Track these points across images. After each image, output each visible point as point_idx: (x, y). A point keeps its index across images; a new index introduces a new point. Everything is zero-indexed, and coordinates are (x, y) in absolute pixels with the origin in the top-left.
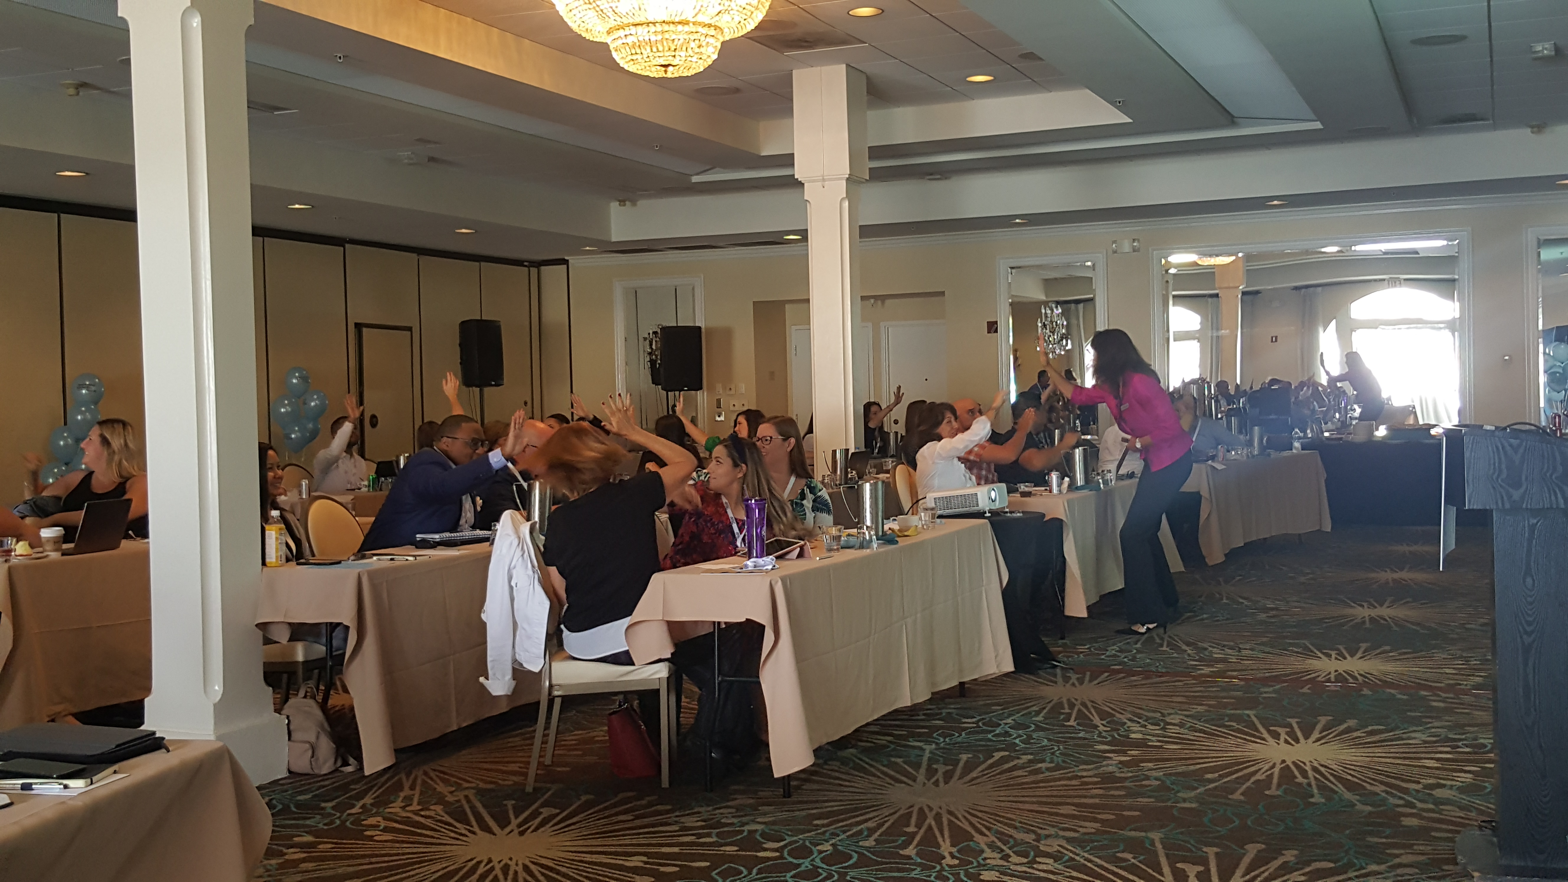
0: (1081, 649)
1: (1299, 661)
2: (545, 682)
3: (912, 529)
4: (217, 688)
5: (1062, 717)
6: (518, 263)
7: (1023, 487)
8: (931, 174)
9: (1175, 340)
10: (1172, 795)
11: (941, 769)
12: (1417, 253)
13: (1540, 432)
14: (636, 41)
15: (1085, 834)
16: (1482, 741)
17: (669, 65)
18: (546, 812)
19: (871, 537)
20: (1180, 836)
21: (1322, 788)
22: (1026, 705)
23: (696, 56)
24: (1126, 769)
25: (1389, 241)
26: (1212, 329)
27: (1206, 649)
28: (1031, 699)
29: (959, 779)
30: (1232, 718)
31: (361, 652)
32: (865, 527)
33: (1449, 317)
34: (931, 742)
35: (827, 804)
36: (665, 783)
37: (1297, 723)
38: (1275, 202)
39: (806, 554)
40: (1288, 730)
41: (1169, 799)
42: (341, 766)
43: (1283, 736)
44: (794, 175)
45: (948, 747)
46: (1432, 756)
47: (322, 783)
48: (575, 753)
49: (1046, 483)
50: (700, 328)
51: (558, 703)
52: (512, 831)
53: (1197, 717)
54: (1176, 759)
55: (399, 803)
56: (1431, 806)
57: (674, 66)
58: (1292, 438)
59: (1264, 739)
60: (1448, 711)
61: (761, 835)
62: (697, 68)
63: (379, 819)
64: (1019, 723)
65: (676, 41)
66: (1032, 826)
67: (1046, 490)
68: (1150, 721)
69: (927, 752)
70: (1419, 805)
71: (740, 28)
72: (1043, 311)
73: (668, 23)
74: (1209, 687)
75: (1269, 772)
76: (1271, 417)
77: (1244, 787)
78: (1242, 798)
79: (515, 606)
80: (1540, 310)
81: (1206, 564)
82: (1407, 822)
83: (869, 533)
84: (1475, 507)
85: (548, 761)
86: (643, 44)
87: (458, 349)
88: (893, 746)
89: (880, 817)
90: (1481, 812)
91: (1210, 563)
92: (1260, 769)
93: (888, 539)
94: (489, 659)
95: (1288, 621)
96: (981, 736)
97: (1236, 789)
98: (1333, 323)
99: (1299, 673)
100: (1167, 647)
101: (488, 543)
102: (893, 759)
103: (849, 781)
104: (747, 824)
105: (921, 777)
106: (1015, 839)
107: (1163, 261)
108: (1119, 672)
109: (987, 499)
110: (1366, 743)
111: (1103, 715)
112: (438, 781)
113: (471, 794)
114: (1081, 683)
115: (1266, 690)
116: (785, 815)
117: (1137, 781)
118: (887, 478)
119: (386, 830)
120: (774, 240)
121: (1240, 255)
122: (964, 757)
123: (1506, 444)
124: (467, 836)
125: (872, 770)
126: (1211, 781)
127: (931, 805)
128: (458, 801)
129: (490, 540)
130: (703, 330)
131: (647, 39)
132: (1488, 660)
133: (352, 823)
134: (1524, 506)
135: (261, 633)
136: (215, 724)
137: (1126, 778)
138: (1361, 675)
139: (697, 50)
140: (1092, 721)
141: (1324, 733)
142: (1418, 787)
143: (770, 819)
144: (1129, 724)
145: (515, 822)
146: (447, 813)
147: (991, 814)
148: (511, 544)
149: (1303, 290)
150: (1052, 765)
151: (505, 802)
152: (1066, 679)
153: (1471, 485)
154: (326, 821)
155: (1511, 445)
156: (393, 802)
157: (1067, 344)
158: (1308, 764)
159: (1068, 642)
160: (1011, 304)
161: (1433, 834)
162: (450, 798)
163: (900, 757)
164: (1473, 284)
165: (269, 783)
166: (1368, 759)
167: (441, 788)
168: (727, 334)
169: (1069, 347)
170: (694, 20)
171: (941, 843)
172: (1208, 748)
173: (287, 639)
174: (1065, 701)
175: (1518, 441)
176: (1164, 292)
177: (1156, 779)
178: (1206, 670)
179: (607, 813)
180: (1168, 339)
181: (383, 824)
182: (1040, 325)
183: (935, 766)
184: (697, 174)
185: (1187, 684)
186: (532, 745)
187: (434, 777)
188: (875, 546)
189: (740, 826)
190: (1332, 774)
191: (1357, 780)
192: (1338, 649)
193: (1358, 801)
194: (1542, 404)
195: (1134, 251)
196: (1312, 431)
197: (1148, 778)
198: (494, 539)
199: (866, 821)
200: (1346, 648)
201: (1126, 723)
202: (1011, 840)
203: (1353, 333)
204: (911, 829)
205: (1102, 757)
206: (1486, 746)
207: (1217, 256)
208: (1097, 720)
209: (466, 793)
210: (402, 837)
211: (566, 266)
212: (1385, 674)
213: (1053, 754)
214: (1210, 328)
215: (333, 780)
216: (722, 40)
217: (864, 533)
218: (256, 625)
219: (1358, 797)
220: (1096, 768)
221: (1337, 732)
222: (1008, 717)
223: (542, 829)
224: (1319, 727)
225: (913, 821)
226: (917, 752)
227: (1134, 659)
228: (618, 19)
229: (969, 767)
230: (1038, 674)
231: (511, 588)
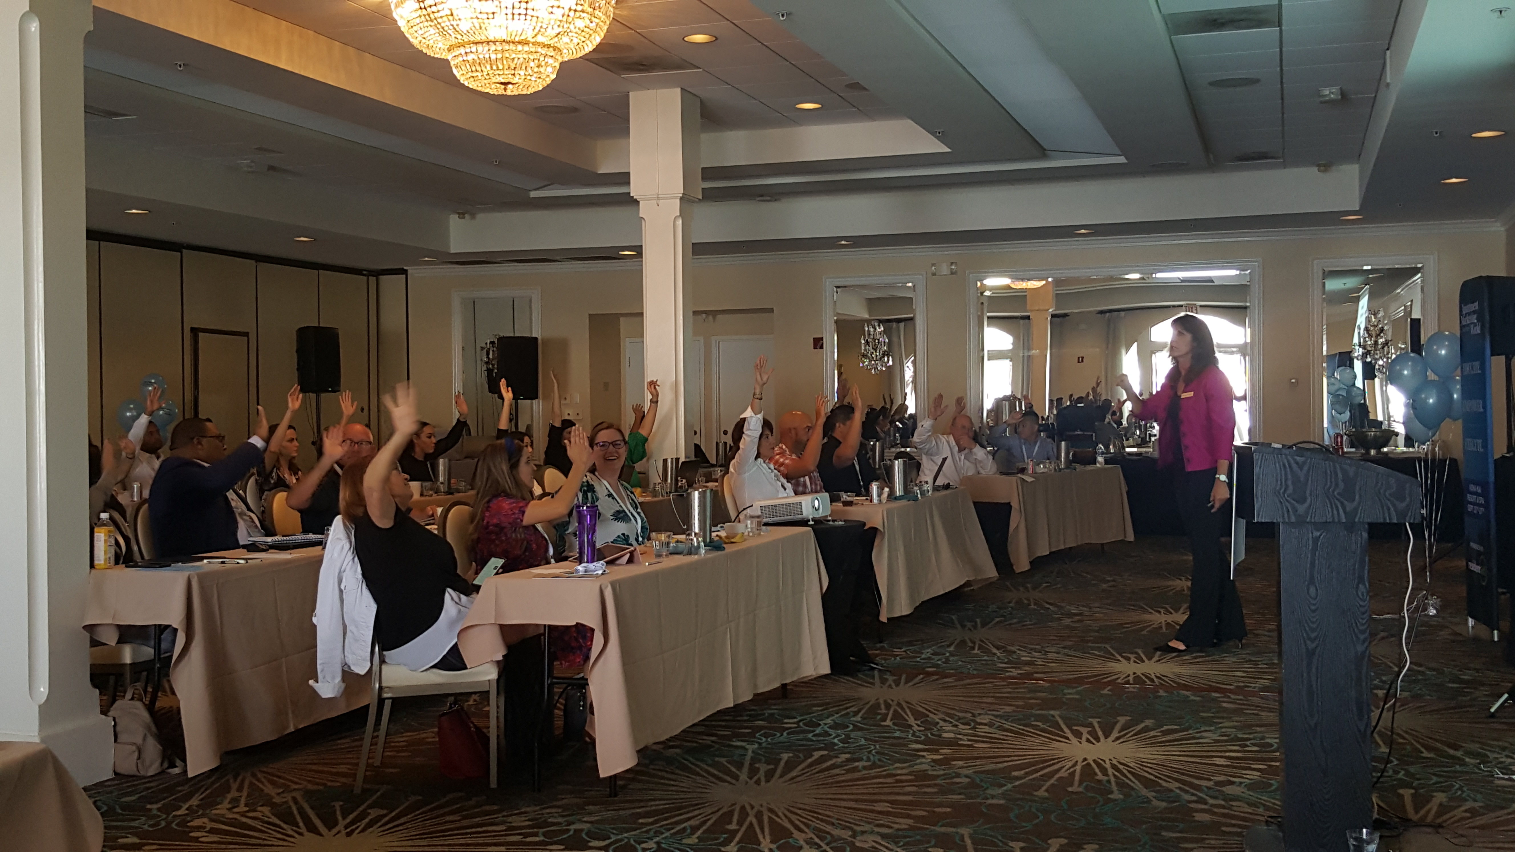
0: (897, 651)
1: (1100, 664)
2: (374, 684)
3: (739, 536)
4: (42, 689)
5: (879, 717)
6: (358, 272)
7: (845, 497)
8: (762, 196)
9: (989, 359)
10: (981, 793)
11: (763, 768)
12: (1212, 281)
13: (1323, 449)
14: (476, 58)
15: (898, 830)
16: (1269, 741)
17: (509, 83)
18: (374, 813)
19: (698, 543)
20: (990, 833)
21: (1121, 785)
22: (845, 706)
23: (535, 75)
24: (938, 767)
25: (1187, 270)
26: (1024, 349)
27: (1015, 652)
28: (848, 700)
29: (781, 776)
30: (1038, 718)
31: (188, 655)
32: (693, 534)
33: (1241, 341)
34: (753, 741)
35: (653, 803)
36: (493, 784)
37: (1099, 722)
38: (1083, 231)
39: (636, 559)
40: (1090, 729)
41: (978, 796)
42: (168, 768)
43: (1085, 736)
44: (629, 193)
45: (769, 746)
46: (1223, 754)
47: (148, 785)
48: (403, 754)
49: (868, 493)
50: (536, 339)
51: (388, 705)
52: (339, 832)
53: (1006, 717)
54: (985, 758)
55: (226, 804)
56: (1223, 803)
57: (513, 84)
58: (1096, 453)
59: (1067, 738)
60: (1238, 712)
61: (587, 834)
62: (536, 87)
63: (205, 820)
64: (838, 724)
65: (516, 60)
66: (850, 823)
67: (867, 499)
68: (961, 721)
69: (750, 752)
70: (1211, 801)
71: (578, 50)
72: (866, 329)
73: (508, 42)
74: (1017, 688)
75: (1072, 770)
76: (1077, 433)
77: (1049, 784)
78: (1046, 794)
79: (345, 610)
80: (1325, 337)
81: (1013, 570)
82: (1198, 817)
83: (697, 539)
84: (1263, 521)
85: (377, 763)
86: (484, 62)
87: (295, 354)
88: (717, 746)
89: (703, 815)
90: (1267, 808)
91: (1018, 571)
92: (1063, 767)
93: (715, 546)
94: (319, 662)
95: (1090, 626)
96: (801, 736)
97: (1040, 787)
98: (1135, 346)
99: (1100, 675)
100: (979, 649)
101: (320, 547)
102: (717, 759)
103: (674, 780)
104: (573, 823)
105: (743, 776)
106: (832, 835)
107: (979, 284)
108: (933, 674)
109: (811, 507)
110: (1161, 742)
111: (917, 715)
112: (266, 783)
113: (298, 795)
114: (897, 685)
115: (1070, 691)
116: (609, 814)
117: (948, 778)
118: (716, 486)
119: (212, 831)
120: (610, 255)
121: (1050, 280)
122: (785, 756)
123: (1292, 462)
124: (294, 837)
125: (698, 770)
126: (1017, 778)
127: (752, 803)
128: (286, 802)
129: (321, 544)
130: (540, 341)
131: (487, 56)
132: (1274, 664)
133: (177, 825)
134: (1308, 520)
135: (88, 635)
136: (40, 725)
137: (938, 776)
138: (1157, 677)
139: (536, 70)
140: (907, 721)
141: (1122, 733)
142: (1210, 784)
143: (596, 818)
144: (942, 723)
145: (342, 823)
146: (273, 814)
147: (810, 811)
148: (343, 548)
149: (1108, 314)
150: (869, 763)
151: (333, 804)
152: (883, 681)
153: (1260, 499)
154: (151, 823)
155: (1297, 463)
156: (219, 804)
157: (888, 360)
158: (1108, 762)
159: (886, 645)
160: (836, 322)
161: (1224, 829)
162: (277, 800)
163: (724, 757)
164: (1263, 311)
165: (94, 785)
166: (1164, 757)
167: (269, 789)
168: (562, 346)
169: (891, 363)
170: (533, 40)
171: (761, 839)
172: (1015, 747)
173: (116, 642)
174: (881, 701)
175: (1303, 459)
176: (979, 314)
177: (967, 776)
178: (1015, 672)
179: (436, 813)
180: (983, 358)
181: (210, 825)
182: (863, 342)
183: (757, 765)
184: (536, 189)
185: (996, 685)
186: (361, 746)
187: (263, 780)
188: (703, 551)
189: (567, 826)
190: (1129, 772)
191: (1152, 777)
192: (1137, 653)
193: (1154, 797)
194: (1325, 425)
195: (952, 273)
196: (1114, 446)
197: (958, 775)
198: (326, 543)
199: (689, 819)
200: (1144, 653)
201: (938, 723)
202: (828, 836)
203: (1153, 355)
204: (733, 827)
205: (915, 755)
206: (1272, 746)
207: (1029, 280)
208: (911, 720)
209: (294, 794)
210: (229, 838)
211: (404, 276)
212: (1180, 676)
213: (870, 752)
214: (1022, 348)
215: (160, 782)
216: (560, 60)
217: (692, 540)
218: (85, 627)
219: (1154, 794)
220: (910, 766)
221: (1134, 732)
222: (827, 718)
223: (371, 830)
224: (1118, 727)
225: (735, 819)
226: (741, 752)
227: (947, 661)
228: (459, 37)
229: (790, 766)
230: (857, 675)
231: (341, 591)
